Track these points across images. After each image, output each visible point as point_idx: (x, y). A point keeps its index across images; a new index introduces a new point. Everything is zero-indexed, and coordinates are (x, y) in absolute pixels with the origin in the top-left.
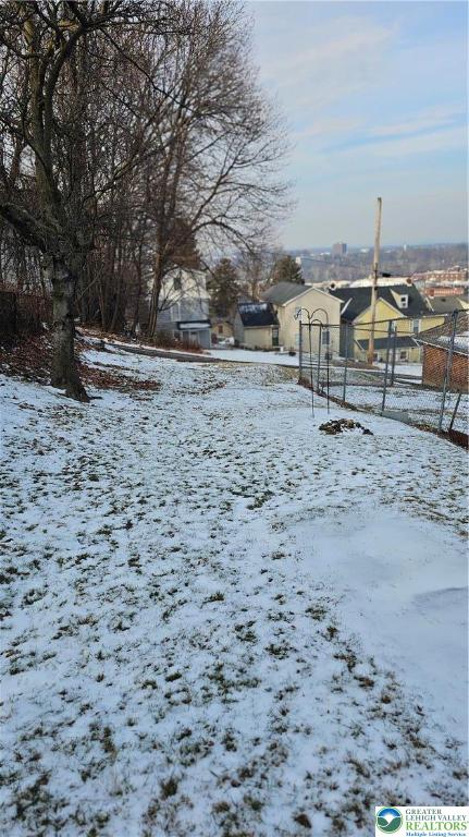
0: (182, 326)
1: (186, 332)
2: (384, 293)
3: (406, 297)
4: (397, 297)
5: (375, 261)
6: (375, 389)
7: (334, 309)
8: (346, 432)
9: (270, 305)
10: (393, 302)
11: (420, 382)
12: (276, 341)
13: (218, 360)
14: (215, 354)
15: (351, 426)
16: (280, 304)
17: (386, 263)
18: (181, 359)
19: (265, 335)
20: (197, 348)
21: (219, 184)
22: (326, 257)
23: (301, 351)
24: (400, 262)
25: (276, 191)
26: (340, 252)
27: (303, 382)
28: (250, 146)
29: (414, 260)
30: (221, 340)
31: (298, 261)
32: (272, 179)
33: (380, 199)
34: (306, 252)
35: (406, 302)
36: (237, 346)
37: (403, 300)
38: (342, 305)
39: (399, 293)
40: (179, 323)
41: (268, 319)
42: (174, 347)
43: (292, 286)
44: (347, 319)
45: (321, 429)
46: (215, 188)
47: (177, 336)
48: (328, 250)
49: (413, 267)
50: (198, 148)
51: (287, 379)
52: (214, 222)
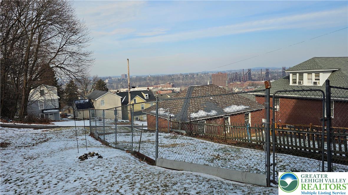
0: (45, 111)
1: (47, 114)
2: (139, 93)
3: (148, 94)
4: (144, 95)
5: (129, 82)
7: (118, 101)
8: (90, 159)
9: (90, 100)
10: (143, 97)
11: (146, 128)
12: (93, 115)
15: (93, 155)
16: (94, 99)
17: (141, 80)
18: (36, 128)
19: (87, 113)
21: (58, 51)
22: (119, 80)
24: (148, 81)
26: (125, 78)
27: (92, 135)
28: (73, 37)
29: (153, 81)
30: (69, 116)
32: (83, 50)
33: (128, 59)
34: (110, 78)
35: (148, 96)
36: (75, 119)
37: (147, 96)
38: (122, 99)
39: (145, 93)
40: (43, 110)
41: (89, 105)
43: (100, 92)
44: (125, 104)
46: (57, 53)
47: (42, 116)
48: (120, 77)
49: (153, 83)
50: (49, 36)
52: (57, 66)
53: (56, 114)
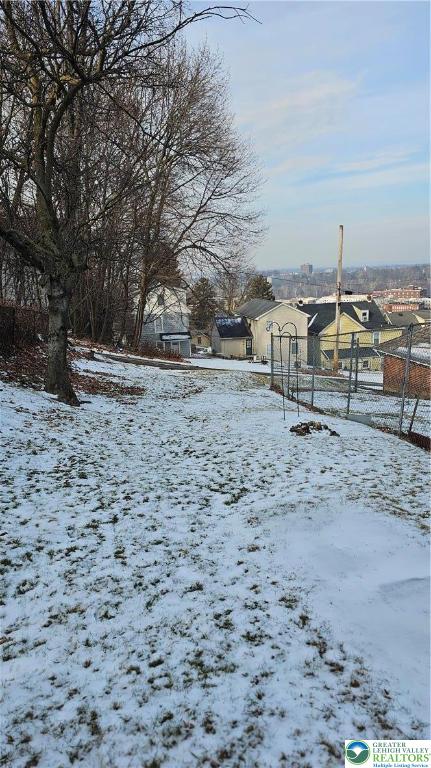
0: (164, 337)
1: (168, 342)
2: (347, 308)
3: (367, 312)
4: (359, 313)
5: (339, 280)
6: (340, 394)
7: (302, 323)
8: (315, 434)
9: (244, 319)
10: (355, 317)
11: (381, 388)
12: (250, 351)
13: (197, 368)
14: (194, 362)
15: (319, 428)
16: (253, 318)
17: (350, 281)
18: (163, 367)
19: (240, 346)
20: (178, 357)
21: (198, 213)
22: (294, 277)
23: (273, 361)
24: (361, 281)
25: (248, 219)
26: (307, 272)
27: (274, 388)
28: (225, 181)
29: (374, 280)
30: (199, 350)
31: (269, 280)
32: (245, 209)
33: (342, 227)
34: (276, 272)
35: (367, 316)
36: (214, 355)
37: (364, 314)
38: (309, 319)
39: (361, 309)
40: (162, 335)
41: (242, 331)
42: (157, 356)
43: (264, 302)
44: (314, 331)
45: (291, 430)
46: (195, 216)
47: (160, 346)
48: (297, 270)
49: (372, 286)
50: (180, 182)
51: (260, 385)
52: (194, 246)
53: (183, 343)
